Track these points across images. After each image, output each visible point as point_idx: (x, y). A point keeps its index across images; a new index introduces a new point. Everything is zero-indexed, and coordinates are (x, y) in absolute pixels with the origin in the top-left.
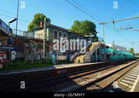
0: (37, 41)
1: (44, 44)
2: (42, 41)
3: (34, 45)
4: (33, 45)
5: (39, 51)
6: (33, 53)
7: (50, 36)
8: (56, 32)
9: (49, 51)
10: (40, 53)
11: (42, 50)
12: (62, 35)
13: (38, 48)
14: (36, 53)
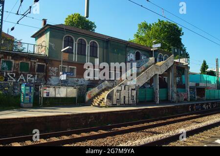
3: (9, 65)
4: (5, 65)
5: (22, 77)
6: (6, 80)
7: (53, 47)
8: (70, 39)
9: (49, 79)
10: (25, 81)
11: (29, 76)
12: (87, 45)
13: (19, 72)
14: (15, 81)
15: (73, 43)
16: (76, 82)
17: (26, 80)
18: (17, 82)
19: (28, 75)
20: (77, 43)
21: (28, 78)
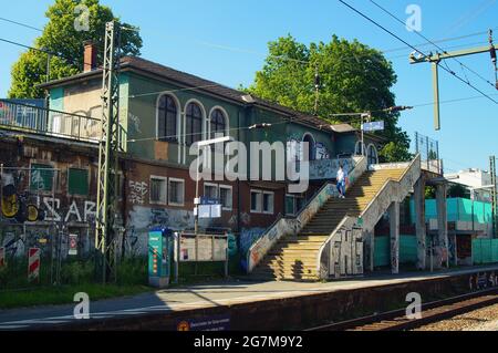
0: (66, 150)
1: (102, 169)
2: (89, 154)
3: (47, 176)
4: (38, 177)
5: (73, 209)
6: (40, 218)
7: (137, 125)
8: (169, 102)
9: (130, 212)
10: (80, 220)
11: (89, 206)
12: (205, 120)
13: (68, 195)
14: (59, 219)
15: (176, 113)
16: (184, 220)
17: (82, 216)
18: (63, 222)
19: (86, 203)
20: (184, 113)
21: (87, 212)
